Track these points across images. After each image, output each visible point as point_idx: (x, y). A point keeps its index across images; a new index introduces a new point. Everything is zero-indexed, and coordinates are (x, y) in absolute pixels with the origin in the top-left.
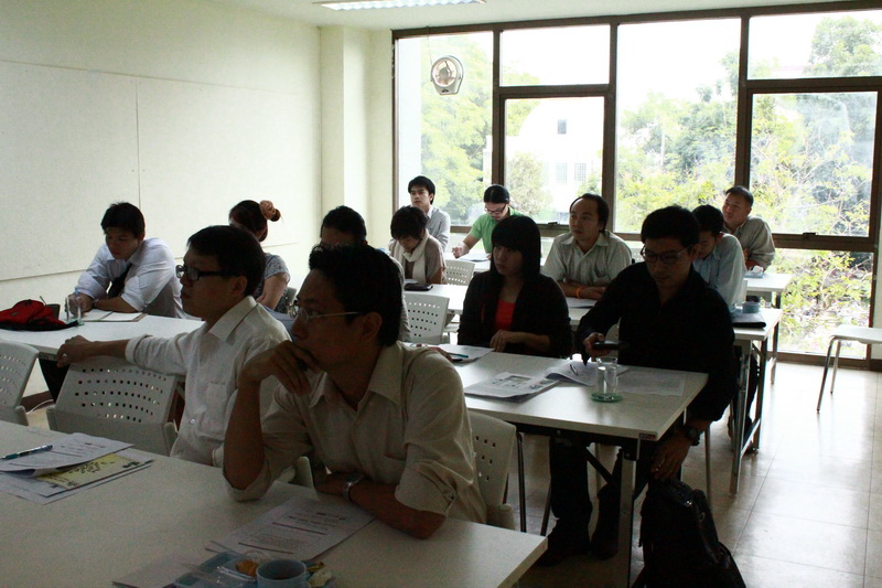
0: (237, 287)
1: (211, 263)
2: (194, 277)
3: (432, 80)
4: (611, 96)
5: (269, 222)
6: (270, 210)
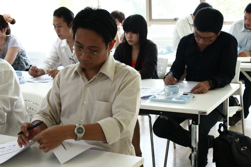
6: (9, 18)
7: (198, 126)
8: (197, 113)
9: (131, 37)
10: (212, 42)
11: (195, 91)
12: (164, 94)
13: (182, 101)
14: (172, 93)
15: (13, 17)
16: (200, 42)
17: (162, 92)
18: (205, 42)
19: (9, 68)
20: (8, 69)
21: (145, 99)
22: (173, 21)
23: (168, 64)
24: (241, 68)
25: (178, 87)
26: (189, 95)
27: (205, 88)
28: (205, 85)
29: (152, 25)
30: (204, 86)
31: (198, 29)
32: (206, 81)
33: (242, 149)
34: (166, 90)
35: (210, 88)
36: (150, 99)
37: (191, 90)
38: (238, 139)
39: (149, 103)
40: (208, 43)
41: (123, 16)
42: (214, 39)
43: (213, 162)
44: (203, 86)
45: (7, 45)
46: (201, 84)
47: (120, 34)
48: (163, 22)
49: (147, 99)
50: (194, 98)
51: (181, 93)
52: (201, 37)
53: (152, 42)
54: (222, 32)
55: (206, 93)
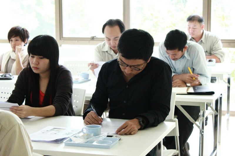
9: (38, 63)
10: (140, 71)
11: (121, 132)
12: (83, 136)
13: (105, 145)
14: (92, 135)
16: (126, 71)
17: (79, 133)
18: (132, 71)
21: (58, 142)
22: (89, 40)
24: (176, 101)
25: (100, 127)
26: (114, 137)
27: (134, 128)
28: (134, 123)
29: (62, 45)
30: (133, 126)
31: (123, 56)
32: (135, 119)
34: (85, 131)
35: (139, 127)
36: (65, 143)
37: (116, 130)
39: (64, 148)
40: (135, 72)
41: (26, 34)
42: (142, 67)
44: (131, 125)
46: (128, 123)
47: (22, 57)
48: (77, 41)
49: (61, 143)
50: (121, 141)
51: (104, 134)
52: (128, 66)
53: (65, 68)
54: (153, 57)
55: (134, 134)
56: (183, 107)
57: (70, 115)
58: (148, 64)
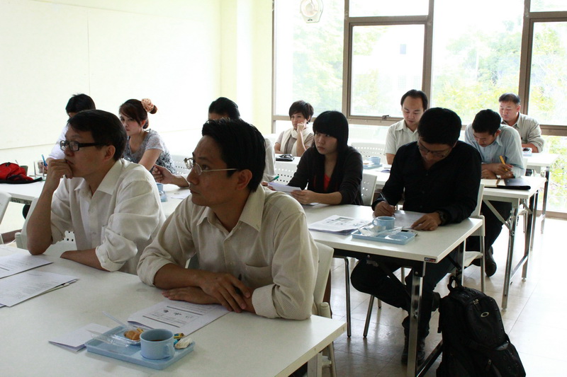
0: (108, 154)
1: (87, 137)
2: (76, 148)
3: (301, 12)
4: (429, 24)
5: (149, 114)
6: (149, 105)
7: (421, 279)
8: (423, 260)
9: (324, 143)
11: (418, 227)
12: (373, 228)
13: (399, 240)
14: (385, 228)
15: (154, 103)
16: (427, 157)
17: (370, 224)
18: (434, 157)
19: (144, 177)
20: (142, 179)
21: (344, 234)
22: (381, 120)
23: (377, 183)
24: (484, 196)
25: (393, 219)
26: (410, 233)
27: (433, 223)
28: (433, 218)
32: (435, 213)
33: (482, 316)
34: (376, 223)
35: (440, 223)
36: (353, 235)
37: (412, 224)
38: (477, 300)
39: (351, 240)
40: (438, 159)
41: (310, 110)
42: (446, 154)
43: (439, 332)
44: (431, 219)
45: (145, 145)
46: (427, 217)
47: (304, 136)
49: (348, 235)
50: (417, 237)
51: (398, 228)
52: (429, 151)
53: (355, 150)
54: (459, 142)
55: (433, 230)
56: (491, 202)
57: (358, 204)
58: (453, 149)
